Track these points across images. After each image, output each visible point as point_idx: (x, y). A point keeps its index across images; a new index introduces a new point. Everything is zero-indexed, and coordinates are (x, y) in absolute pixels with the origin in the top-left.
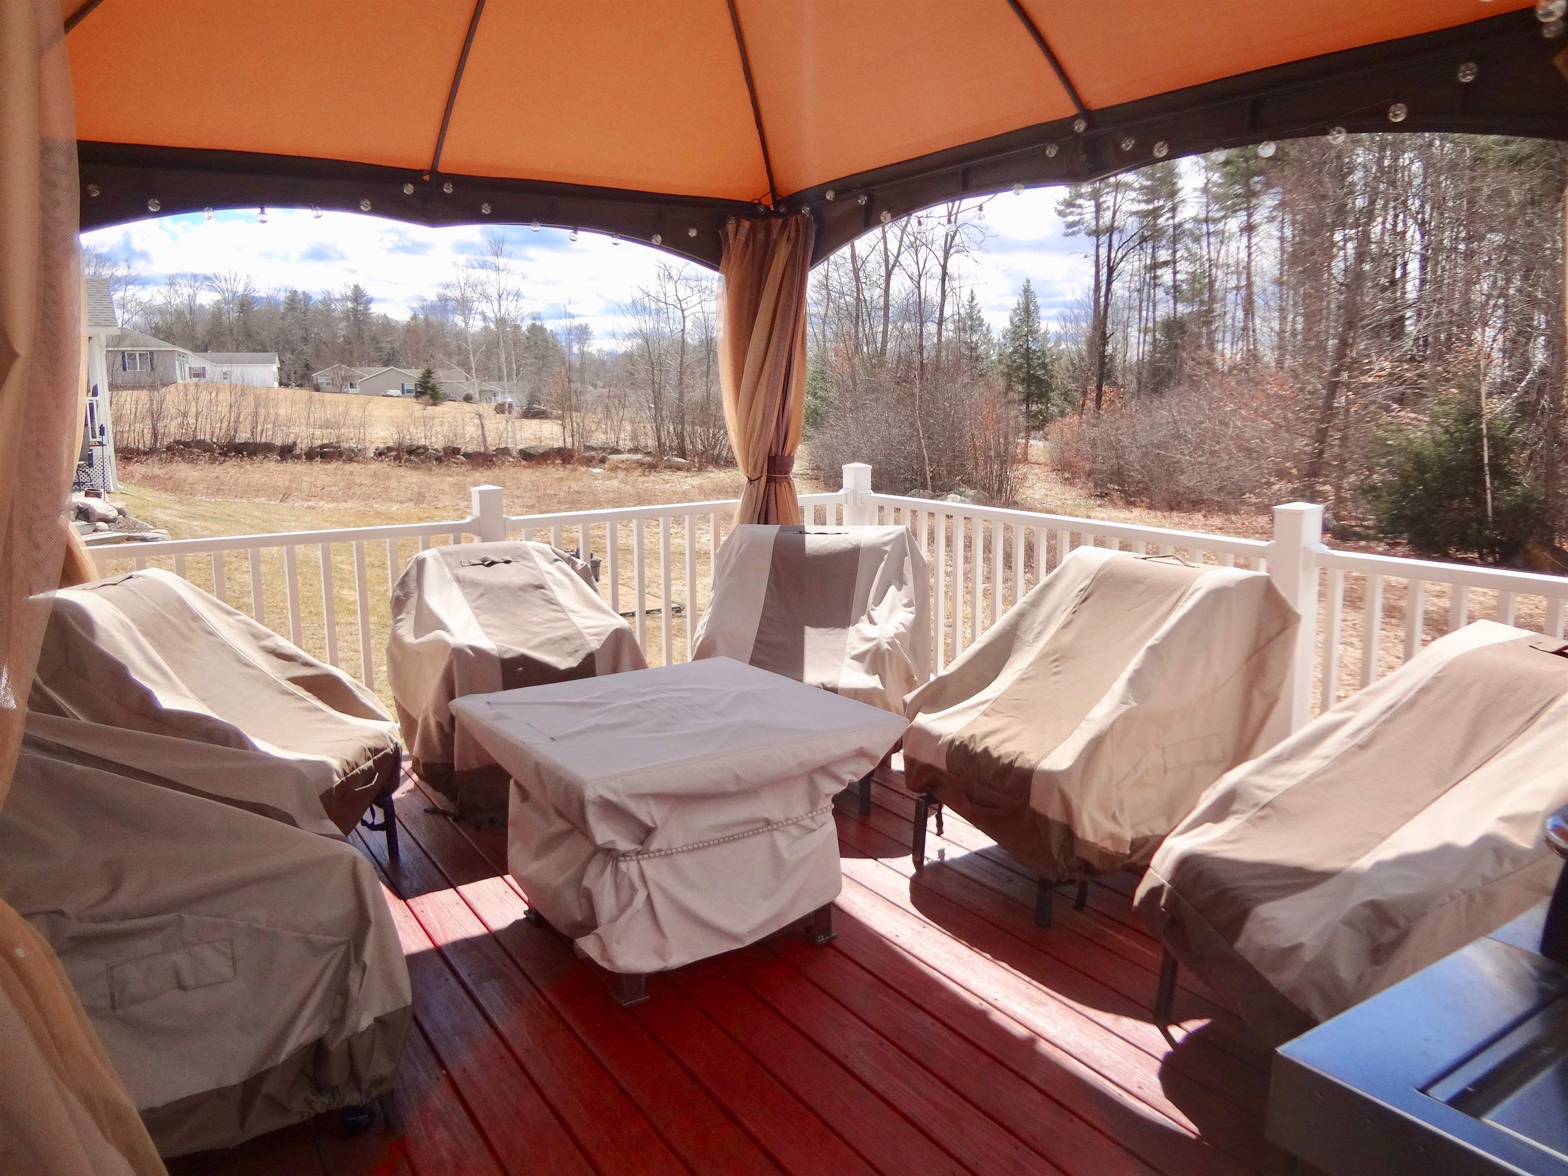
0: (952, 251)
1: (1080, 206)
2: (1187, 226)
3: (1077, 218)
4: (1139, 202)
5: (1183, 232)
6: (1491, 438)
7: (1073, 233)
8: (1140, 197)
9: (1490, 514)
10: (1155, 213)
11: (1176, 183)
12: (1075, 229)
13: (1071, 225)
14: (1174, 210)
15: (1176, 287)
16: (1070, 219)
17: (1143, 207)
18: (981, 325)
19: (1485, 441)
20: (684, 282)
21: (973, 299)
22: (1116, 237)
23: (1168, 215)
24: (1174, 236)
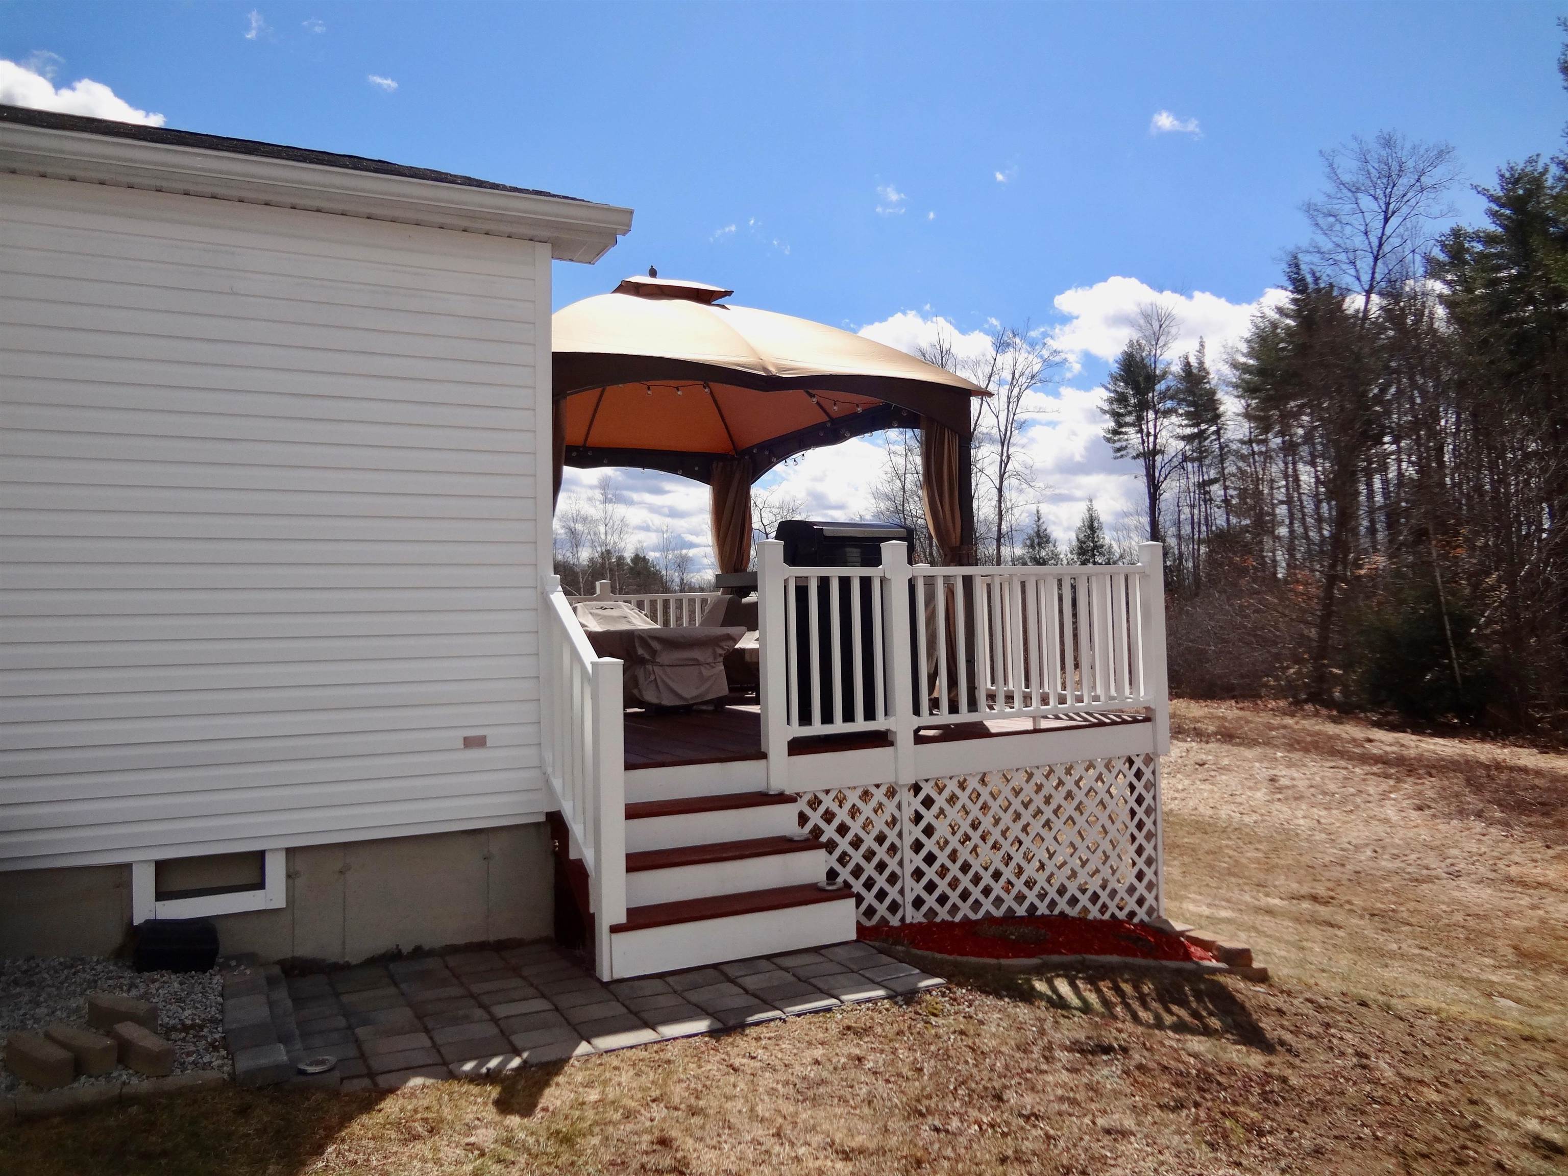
0: (1006, 475)
1: (1126, 433)
2: (1234, 446)
3: (1124, 444)
4: (1187, 426)
5: (1229, 451)
6: (1450, 615)
7: (1122, 456)
8: (1186, 422)
9: (1459, 682)
10: (1201, 436)
11: (1218, 408)
12: (1122, 453)
13: (1119, 450)
14: (1217, 432)
15: (1226, 501)
16: (1118, 445)
17: (1188, 431)
18: (1048, 542)
19: (1446, 618)
20: (768, 509)
21: (1039, 519)
22: (1159, 458)
23: (1214, 437)
24: (1221, 455)
